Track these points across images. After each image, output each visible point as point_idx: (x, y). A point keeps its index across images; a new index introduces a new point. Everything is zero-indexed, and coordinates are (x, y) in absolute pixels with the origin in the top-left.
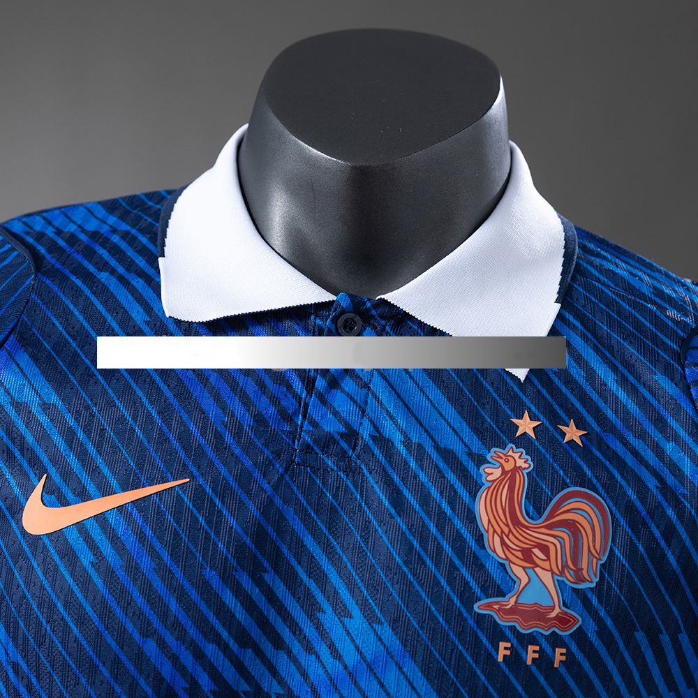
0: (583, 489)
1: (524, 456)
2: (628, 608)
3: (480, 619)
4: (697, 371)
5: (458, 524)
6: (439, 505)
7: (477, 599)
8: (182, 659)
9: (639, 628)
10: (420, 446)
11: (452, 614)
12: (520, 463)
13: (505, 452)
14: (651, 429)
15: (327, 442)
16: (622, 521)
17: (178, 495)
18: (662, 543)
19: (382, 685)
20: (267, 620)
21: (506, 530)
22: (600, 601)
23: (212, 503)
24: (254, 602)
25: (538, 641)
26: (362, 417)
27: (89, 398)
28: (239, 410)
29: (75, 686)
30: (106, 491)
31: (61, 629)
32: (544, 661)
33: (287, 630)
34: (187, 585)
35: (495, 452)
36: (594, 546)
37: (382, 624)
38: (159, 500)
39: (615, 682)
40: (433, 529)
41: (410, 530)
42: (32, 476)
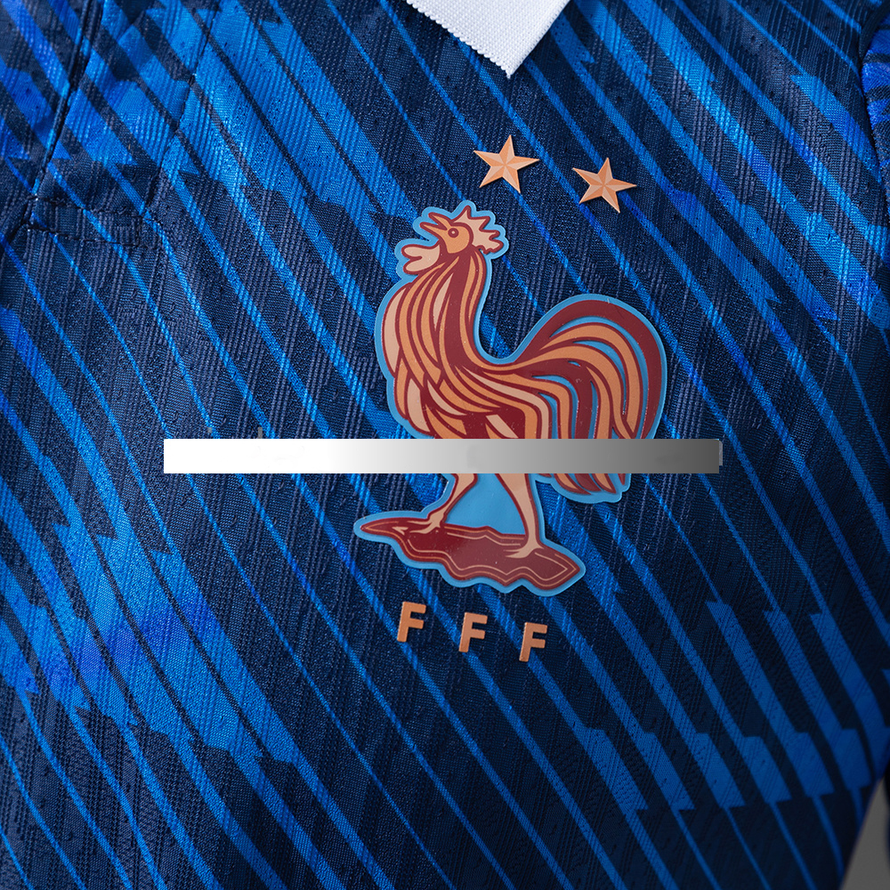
0: (608, 299)
1: (492, 225)
2: (691, 550)
3: (364, 552)
4: (888, 70)
5: (336, 356)
6: (302, 318)
7: (361, 511)
9: (716, 594)
10: (277, 197)
11: (308, 538)
12: (482, 239)
13: (451, 216)
14: (775, 187)
15: (95, 186)
16: (691, 372)
18: (776, 420)
19: (160, 673)
21: (435, 374)
22: (629, 531)
25: (485, 605)
26: (171, 136)
32: (497, 647)
35: (431, 215)
36: (624, 418)
37: (169, 551)
39: (658, 700)
40: (284, 365)
41: (238, 364)
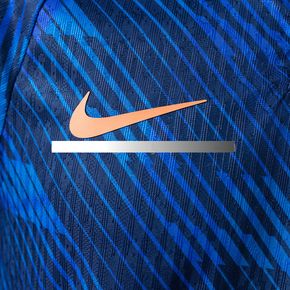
8: (199, 240)
17: (198, 113)
20: (264, 212)
23: (225, 120)
24: (256, 199)
27: (124, 33)
28: (245, 49)
29: (112, 256)
30: (138, 106)
31: (101, 212)
33: (279, 221)
34: (204, 183)
38: (182, 115)
42: (77, 93)
